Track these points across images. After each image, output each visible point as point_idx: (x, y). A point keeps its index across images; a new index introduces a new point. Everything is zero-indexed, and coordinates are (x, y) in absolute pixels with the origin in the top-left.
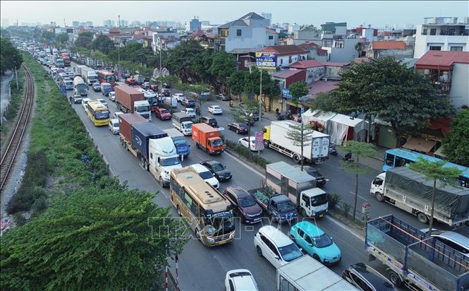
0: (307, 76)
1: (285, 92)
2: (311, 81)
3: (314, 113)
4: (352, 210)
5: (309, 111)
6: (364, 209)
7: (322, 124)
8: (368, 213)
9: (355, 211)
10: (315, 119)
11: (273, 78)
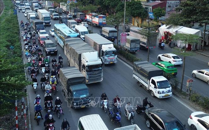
0: (167, 6)
1: (151, 15)
2: (170, 10)
3: (168, 26)
4: (180, 85)
5: (164, 25)
6: (188, 83)
7: (172, 33)
8: (191, 86)
9: (182, 85)
10: (168, 30)
11: (144, 6)
